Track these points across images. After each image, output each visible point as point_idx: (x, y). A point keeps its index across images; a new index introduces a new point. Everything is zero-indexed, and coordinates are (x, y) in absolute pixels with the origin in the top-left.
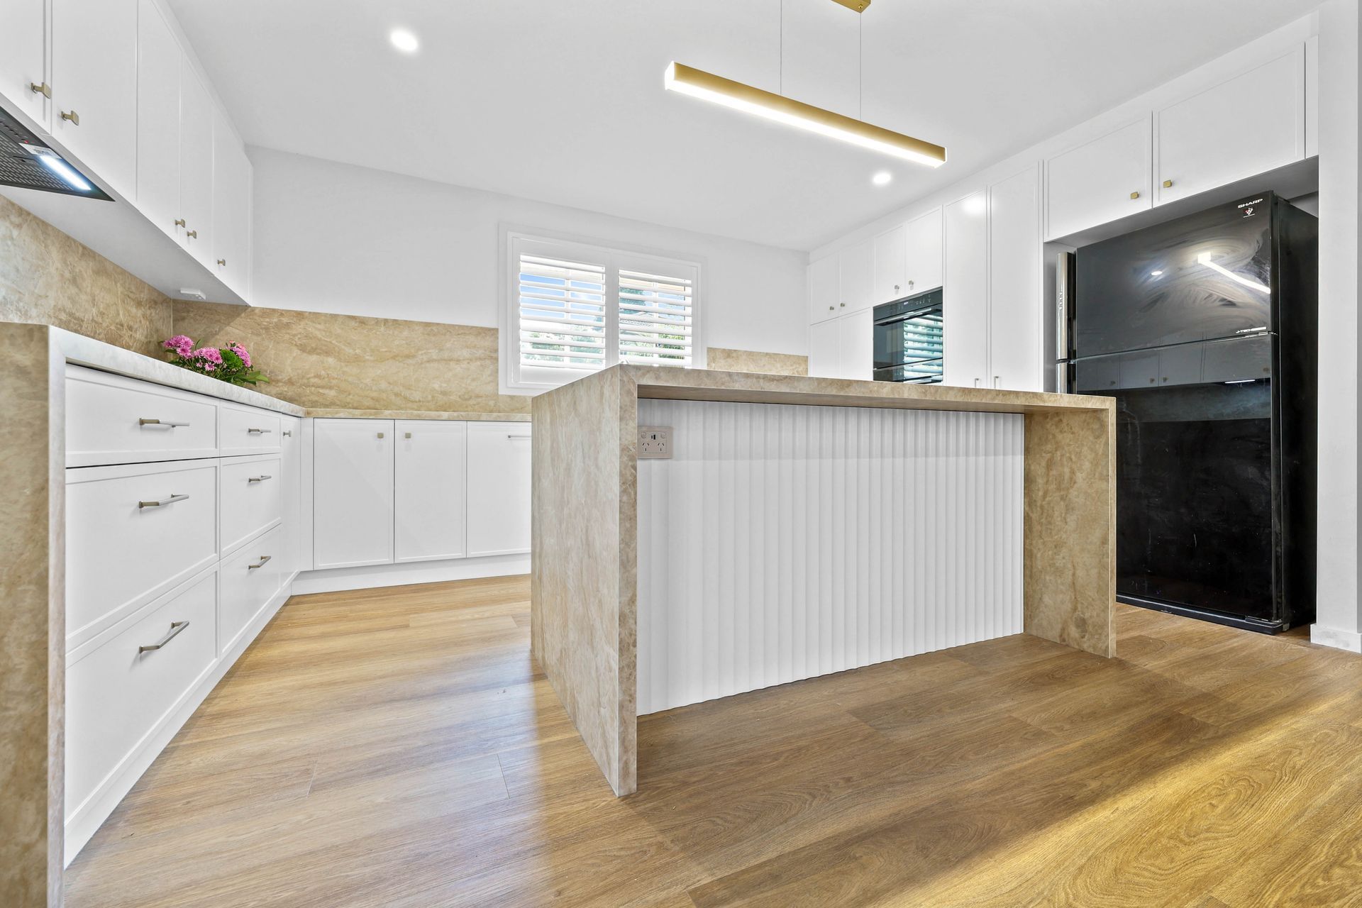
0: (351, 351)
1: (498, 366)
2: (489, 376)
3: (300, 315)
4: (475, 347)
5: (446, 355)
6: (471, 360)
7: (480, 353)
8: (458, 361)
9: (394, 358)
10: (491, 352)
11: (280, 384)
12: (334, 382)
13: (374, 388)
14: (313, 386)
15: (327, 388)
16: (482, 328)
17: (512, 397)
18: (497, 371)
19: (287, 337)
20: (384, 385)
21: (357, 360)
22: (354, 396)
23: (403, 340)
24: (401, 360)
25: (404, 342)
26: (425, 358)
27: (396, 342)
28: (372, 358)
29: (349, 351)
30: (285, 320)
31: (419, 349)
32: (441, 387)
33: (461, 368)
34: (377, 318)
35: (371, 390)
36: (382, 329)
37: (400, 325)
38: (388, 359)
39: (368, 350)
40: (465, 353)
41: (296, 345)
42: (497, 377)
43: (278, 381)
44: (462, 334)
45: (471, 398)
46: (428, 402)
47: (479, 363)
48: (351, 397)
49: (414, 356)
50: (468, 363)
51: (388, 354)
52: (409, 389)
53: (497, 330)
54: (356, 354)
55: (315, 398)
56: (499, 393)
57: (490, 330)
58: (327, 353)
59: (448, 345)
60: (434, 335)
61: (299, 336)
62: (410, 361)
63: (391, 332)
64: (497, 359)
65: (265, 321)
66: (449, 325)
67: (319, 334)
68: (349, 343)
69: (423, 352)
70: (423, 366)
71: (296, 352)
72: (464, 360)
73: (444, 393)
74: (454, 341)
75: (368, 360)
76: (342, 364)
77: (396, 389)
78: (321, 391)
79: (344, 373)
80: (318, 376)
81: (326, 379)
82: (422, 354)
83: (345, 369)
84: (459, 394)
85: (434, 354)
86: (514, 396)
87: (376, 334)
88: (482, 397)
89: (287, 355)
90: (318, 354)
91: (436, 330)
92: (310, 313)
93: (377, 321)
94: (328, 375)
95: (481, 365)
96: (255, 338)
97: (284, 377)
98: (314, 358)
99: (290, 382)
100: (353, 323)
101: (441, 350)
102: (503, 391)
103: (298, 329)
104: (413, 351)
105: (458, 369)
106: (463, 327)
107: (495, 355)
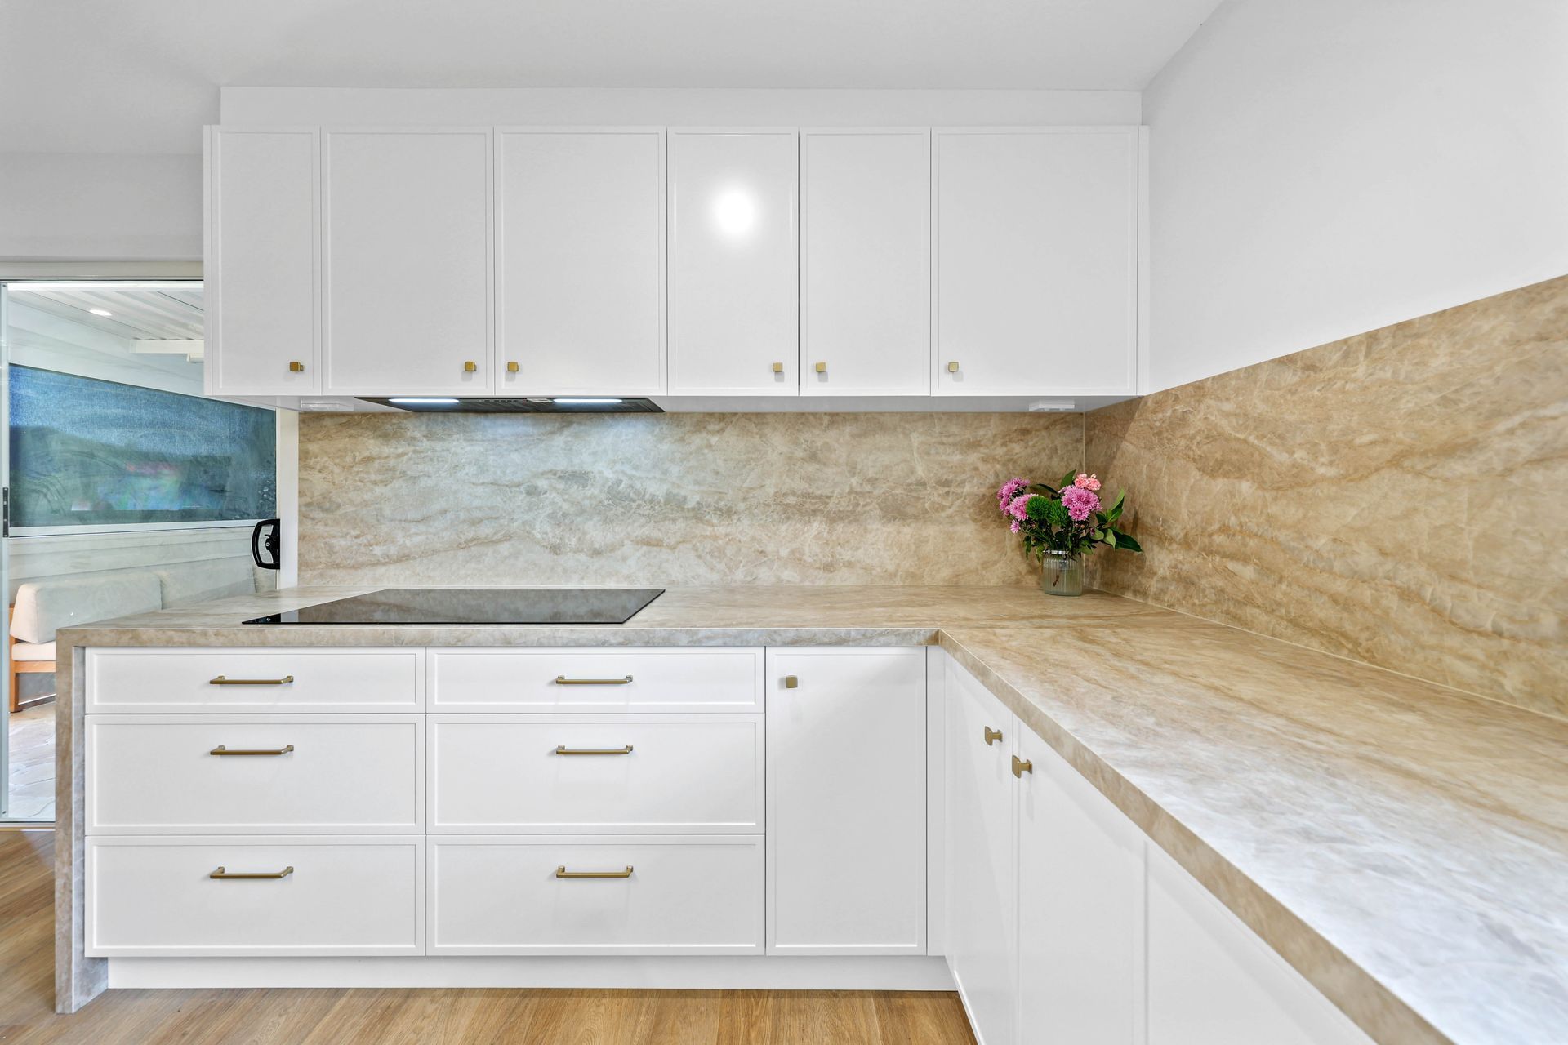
3: (1198, 389)
9: (1396, 462)
11: (1175, 546)
12: (1252, 543)
14: (1218, 553)
15: (1238, 560)
19: (1183, 443)
20: (1365, 558)
21: (1300, 479)
22: (1289, 585)
23: (1430, 389)
24: (1420, 467)
25: (1433, 397)
26: (1525, 446)
28: (1332, 472)
29: (1281, 458)
30: (1180, 408)
31: (1497, 413)
34: (1347, 340)
35: (1331, 572)
37: (1418, 336)
38: (1377, 470)
39: (1323, 447)
41: (1194, 460)
43: (1172, 540)
46: (1542, 642)
48: (1284, 587)
51: (1378, 451)
58: (1240, 471)
61: (1198, 438)
62: (1457, 467)
63: (1389, 374)
65: (1157, 421)
67: (1226, 426)
68: (1281, 437)
69: (1517, 419)
70: (1515, 480)
71: (1195, 474)
75: (1324, 478)
77: (1405, 576)
78: (1231, 565)
79: (1270, 519)
80: (1225, 529)
81: (1238, 537)
82: (1511, 432)
83: (1274, 509)
87: (1343, 391)
89: (1183, 481)
90: (1226, 475)
92: (1214, 378)
93: (1346, 348)
94: (1241, 524)
96: (1148, 456)
97: (1177, 531)
98: (1220, 485)
99: (1189, 543)
100: (1290, 377)
103: (1196, 422)
104: (1469, 424)
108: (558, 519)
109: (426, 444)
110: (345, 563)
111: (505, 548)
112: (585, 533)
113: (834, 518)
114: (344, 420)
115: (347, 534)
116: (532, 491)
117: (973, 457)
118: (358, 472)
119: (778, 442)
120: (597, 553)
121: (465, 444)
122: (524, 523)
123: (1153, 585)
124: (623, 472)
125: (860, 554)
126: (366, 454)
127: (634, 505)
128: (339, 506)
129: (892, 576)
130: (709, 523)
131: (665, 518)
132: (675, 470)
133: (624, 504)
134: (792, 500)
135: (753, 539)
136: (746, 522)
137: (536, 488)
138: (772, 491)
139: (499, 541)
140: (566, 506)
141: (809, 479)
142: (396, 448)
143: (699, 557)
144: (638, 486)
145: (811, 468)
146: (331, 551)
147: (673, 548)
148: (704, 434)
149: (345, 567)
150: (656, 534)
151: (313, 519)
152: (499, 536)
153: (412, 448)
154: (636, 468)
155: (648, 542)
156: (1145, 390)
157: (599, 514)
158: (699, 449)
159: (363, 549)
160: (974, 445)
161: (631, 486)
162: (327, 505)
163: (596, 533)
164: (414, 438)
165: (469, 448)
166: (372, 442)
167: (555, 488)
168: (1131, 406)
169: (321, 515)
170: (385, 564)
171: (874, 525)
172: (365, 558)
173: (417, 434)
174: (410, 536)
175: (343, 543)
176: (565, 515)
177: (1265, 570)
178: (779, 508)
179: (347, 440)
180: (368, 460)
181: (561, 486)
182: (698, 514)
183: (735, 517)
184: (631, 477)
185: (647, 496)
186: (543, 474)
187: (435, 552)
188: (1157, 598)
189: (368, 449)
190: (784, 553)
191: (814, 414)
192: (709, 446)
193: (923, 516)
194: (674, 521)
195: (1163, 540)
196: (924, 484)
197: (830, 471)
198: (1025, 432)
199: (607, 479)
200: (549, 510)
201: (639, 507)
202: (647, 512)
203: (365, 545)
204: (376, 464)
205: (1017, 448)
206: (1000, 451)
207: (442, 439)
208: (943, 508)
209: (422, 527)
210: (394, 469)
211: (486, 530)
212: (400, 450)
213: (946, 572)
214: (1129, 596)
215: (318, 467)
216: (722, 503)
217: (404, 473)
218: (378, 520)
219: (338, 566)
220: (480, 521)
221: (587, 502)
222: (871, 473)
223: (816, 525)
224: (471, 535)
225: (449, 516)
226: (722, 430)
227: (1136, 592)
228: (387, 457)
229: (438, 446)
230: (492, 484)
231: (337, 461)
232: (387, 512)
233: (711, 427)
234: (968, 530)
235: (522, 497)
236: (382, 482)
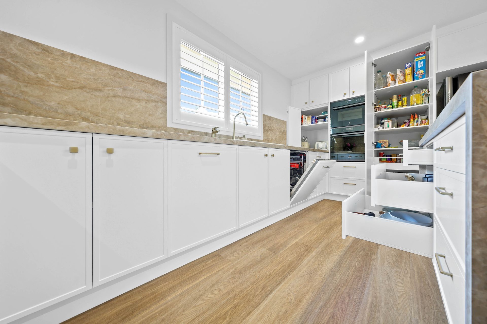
0: (32, 74)
1: (166, 108)
2: (161, 113)
4: (151, 92)
5: (129, 94)
6: (148, 101)
7: (154, 97)
8: (139, 100)
10: (162, 98)
13: (60, 111)
16: (155, 80)
17: (176, 129)
18: (166, 111)
23: (91, 75)
24: (88, 91)
25: (92, 77)
26: (111, 93)
27: (84, 76)
31: (106, 86)
32: (125, 117)
33: (141, 105)
34: (63, 51)
37: (87, 62)
40: (144, 95)
42: (166, 115)
44: (141, 81)
47: (153, 104)
49: (101, 90)
50: (146, 103)
51: (75, 84)
52: (97, 115)
53: (165, 83)
54: (38, 77)
56: (167, 126)
57: (161, 83)
59: (131, 87)
60: (119, 77)
62: (97, 93)
63: (79, 67)
64: (166, 103)
66: (131, 72)
69: (110, 88)
70: (109, 99)
72: (143, 100)
74: (135, 85)
76: (20, 84)
82: (109, 90)
84: (140, 124)
85: (119, 92)
86: (177, 129)
87: (62, 64)
88: (155, 127)
91: (120, 74)
95: (155, 106)
101: (125, 90)
102: (170, 125)
104: (100, 86)
105: (139, 106)
106: (142, 77)
107: (165, 100)
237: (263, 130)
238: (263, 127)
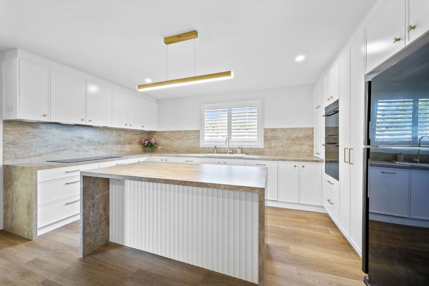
1: (200, 140)
3: (164, 132)
4: (195, 135)
7: (196, 137)
8: (191, 139)
9: (179, 139)
14: (166, 146)
15: (168, 147)
16: (196, 130)
17: (203, 148)
19: (162, 136)
20: (177, 145)
21: (173, 140)
26: (185, 139)
27: (180, 136)
28: (175, 140)
29: (171, 138)
30: (162, 133)
31: (184, 137)
32: (188, 145)
35: (175, 147)
36: (177, 133)
37: (180, 132)
39: (175, 138)
40: (192, 137)
42: (199, 142)
45: (194, 148)
47: (195, 139)
50: (193, 139)
53: (199, 130)
55: (166, 149)
56: (200, 147)
57: (198, 131)
58: (168, 139)
59: (189, 135)
62: (182, 140)
64: (199, 138)
65: (159, 134)
66: (190, 130)
67: (167, 135)
70: (184, 141)
71: (163, 139)
73: (188, 147)
77: (179, 146)
79: (171, 143)
80: (166, 144)
83: (171, 142)
88: (196, 148)
91: (187, 132)
92: (166, 131)
93: (176, 131)
94: (168, 144)
96: (158, 137)
97: (162, 145)
98: (166, 140)
99: (163, 146)
100: (172, 132)
101: (188, 137)
102: (201, 146)
103: (164, 135)
105: (191, 141)
106: (192, 131)
107: (199, 137)
108: (77, 145)
109: (46, 130)
110: (21, 157)
111: (66, 152)
112: (83, 148)
113: (122, 144)
114: (20, 123)
115: (21, 150)
116: (72, 140)
117: (137, 136)
118: (25, 136)
119: (115, 133)
120: (86, 151)
121: (56, 130)
122: (70, 146)
123: (159, 150)
124: (90, 137)
125: (125, 149)
126: (28, 131)
127: (92, 143)
128: (18, 144)
129: (129, 152)
130: (105, 146)
131: (98, 145)
132: (99, 137)
133: (91, 142)
134: (117, 142)
135: (111, 148)
136: (110, 145)
137: (73, 140)
138: (114, 140)
139: (64, 150)
140: (79, 143)
141: (119, 139)
142: (37, 130)
143: (103, 151)
144: (93, 139)
145: (119, 137)
146: (16, 154)
147: (99, 150)
148: (104, 131)
149: (21, 158)
150: (96, 148)
151: (9, 147)
152: (65, 149)
153: (42, 131)
154: (93, 136)
155: (95, 149)
156: (157, 131)
157: (86, 144)
158: (103, 133)
159: (27, 154)
160: (137, 135)
161: (92, 140)
162: (14, 143)
163: (85, 148)
164: (42, 129)
165: (57, 131)
166: (29, 128)
167: (77, 140)
168: (155, 132)
169: (12, 146)
170: (34, 157)
171: (127, 145)
172: (27, 156)
173: (43, 128)
174: (41, 150)
175: (20, 152)
176: (79, 145)
177: (170, 147)
178: (115, 143)
179: (21, 128)
180: (29, 133)
181: (78, 139)
182: (103, 144)
183: (109, 145)
184: (92, 138)
185: (95, 141)
186: (75, 137)
187: (48, 153)
188: (159, 151)
189: (28, 130)
190: (116, 150)
191: (119, 129)
192: (105, 133)
193: (132, 144)
194: (99, 145)
195: (160, 145)
196: (132, 140)
197: (121, 138)
198: (142, 133)
199: (87, 138)
200: (76, 144)
201: (93, 143)
202: (95, 144)
203: (28, 153)
204: (31, 134)
205: (141, 135)
206: (140, 135)
207: (50, 129)
208: (134, 143)
209: (45, 148)
210: (36, 135)
211: (62, 148)
212: (38, 131)
213: (135, 151)
214: (155, 152)
215: (11, 134)
216: (107, 142)
217: (40, 136)
218: (32, 147)
219: (18, 158)
220: (60, 146)
221: (83, 142)
222: (126, 138)
223: (120, 145)
224: (58, 149)
225: (52, 145)
226: (107, 131)
227: (156, 151)
228: (34, 132)
229: (49, 130)
230: (63, 139)
231: (18, 133)
232: (34, 144)
233: (105, 130)
234: (137, 146)
235: (70, 141)
236: (33, 138)
237: (264, 140)
238: (264, 138)
